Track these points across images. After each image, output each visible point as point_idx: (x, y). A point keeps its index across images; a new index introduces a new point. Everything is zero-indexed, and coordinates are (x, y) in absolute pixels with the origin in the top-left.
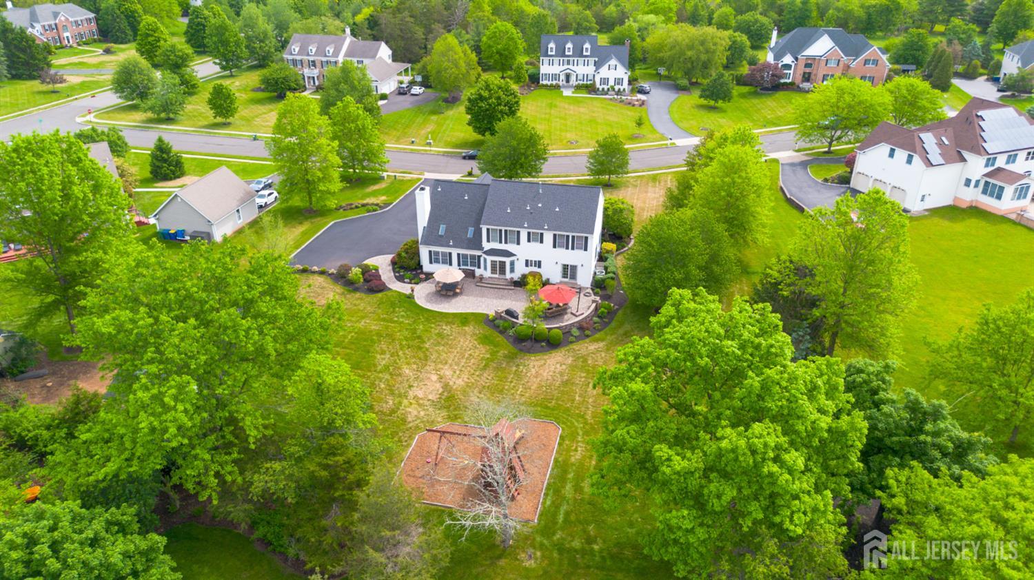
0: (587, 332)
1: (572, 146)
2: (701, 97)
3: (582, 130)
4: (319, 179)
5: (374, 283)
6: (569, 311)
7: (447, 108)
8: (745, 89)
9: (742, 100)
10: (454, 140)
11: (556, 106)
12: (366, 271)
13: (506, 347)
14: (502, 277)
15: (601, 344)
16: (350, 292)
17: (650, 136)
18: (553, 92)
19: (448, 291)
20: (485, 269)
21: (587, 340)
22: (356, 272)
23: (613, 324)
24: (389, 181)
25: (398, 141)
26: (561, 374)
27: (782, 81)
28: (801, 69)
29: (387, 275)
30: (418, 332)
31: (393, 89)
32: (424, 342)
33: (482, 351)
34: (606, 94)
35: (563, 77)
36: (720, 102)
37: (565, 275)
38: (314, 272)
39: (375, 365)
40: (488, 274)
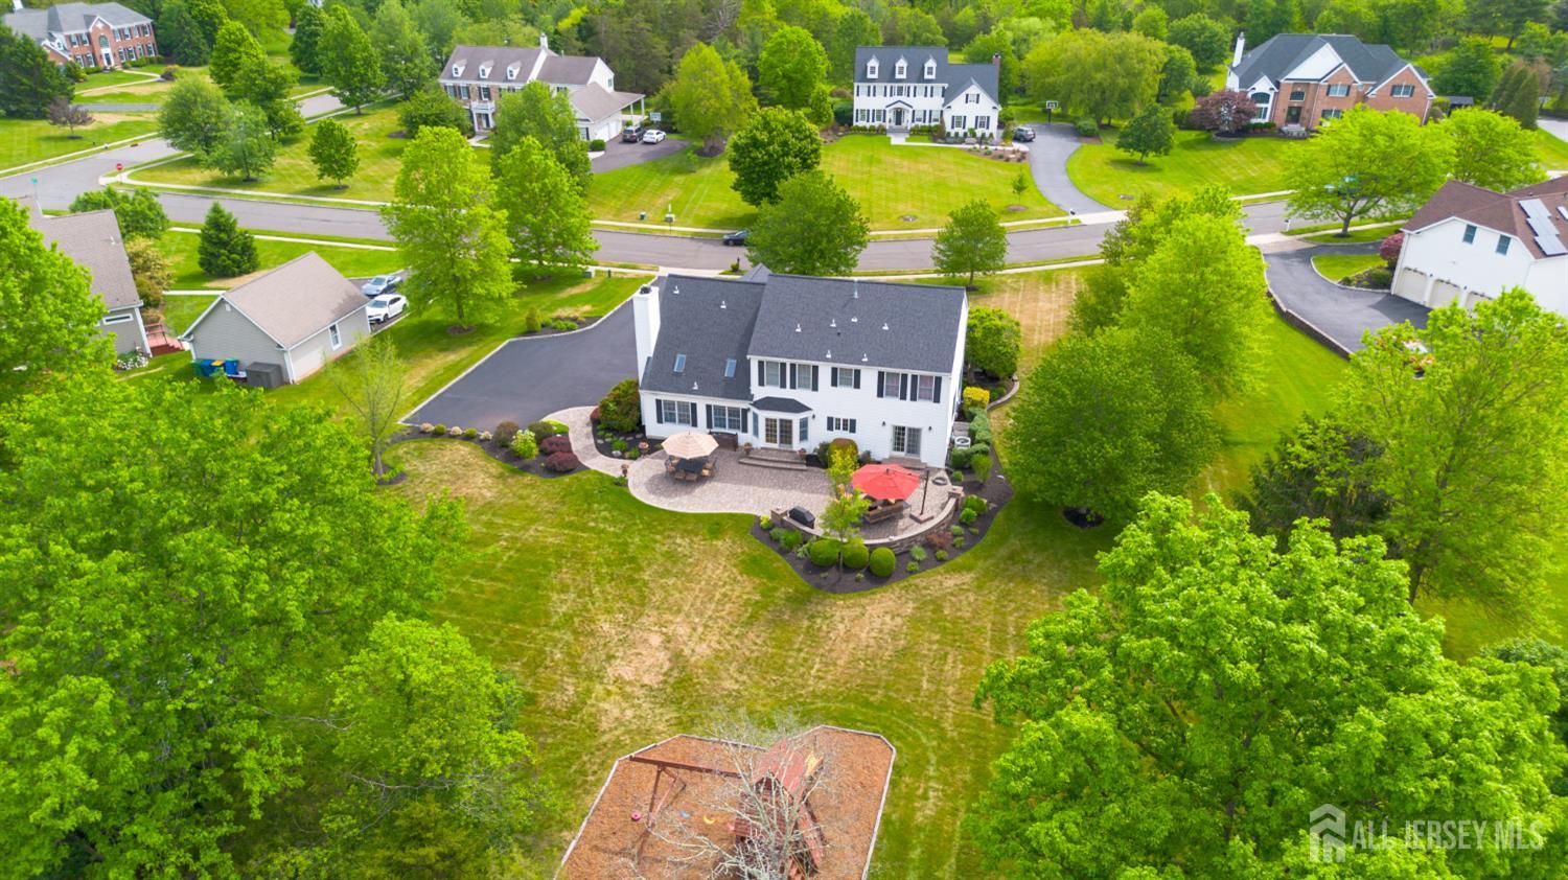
0: (941, 553)
1: (907, 224)
2: (1119, 146)
3: (923, 200)
4: (475, 276)
5: (555, 459)
6: (906, 512)
7: (701, 165)
8: (1191, 135)
9: (1186, 153)
10: (710, 214)
11: (879, 161)
12: (544, 435)
13: (791, 581)
14: (785, 447)
15: (968, 577)
16: (514, 472)
17: (1037, 208)
18: (875, 139)
19: (688, 473)
20: (756, 433)
21: (941, 568)
22: (524, 438)
23: (989, 538)
24: (599, 280)
25: (617, 215)
26: (894, 636)
27: (1254, 121)
28: (1286, 101)
29: (581, 441)
30: (631, 549)
31: (614, 134)
32: (641, 569)
33: (746, 589)
34: (962, 141)
35: (890, 115)
36: (1151, 154)
37: (898, 444)
38: (454, 437)
39: (547, 615)
40: (760, 442)
